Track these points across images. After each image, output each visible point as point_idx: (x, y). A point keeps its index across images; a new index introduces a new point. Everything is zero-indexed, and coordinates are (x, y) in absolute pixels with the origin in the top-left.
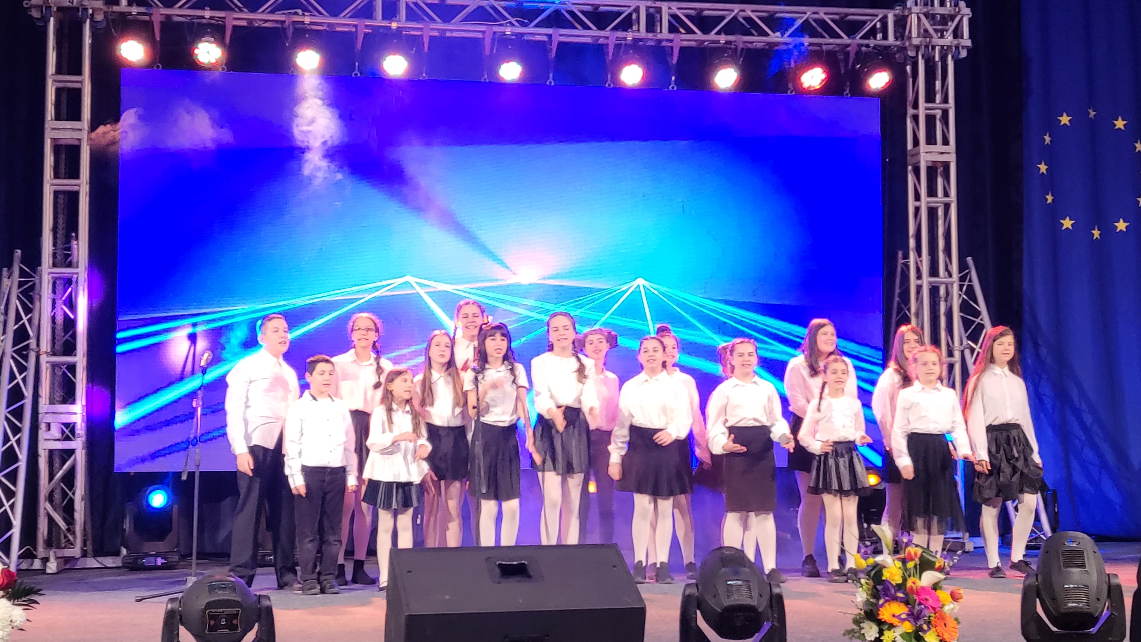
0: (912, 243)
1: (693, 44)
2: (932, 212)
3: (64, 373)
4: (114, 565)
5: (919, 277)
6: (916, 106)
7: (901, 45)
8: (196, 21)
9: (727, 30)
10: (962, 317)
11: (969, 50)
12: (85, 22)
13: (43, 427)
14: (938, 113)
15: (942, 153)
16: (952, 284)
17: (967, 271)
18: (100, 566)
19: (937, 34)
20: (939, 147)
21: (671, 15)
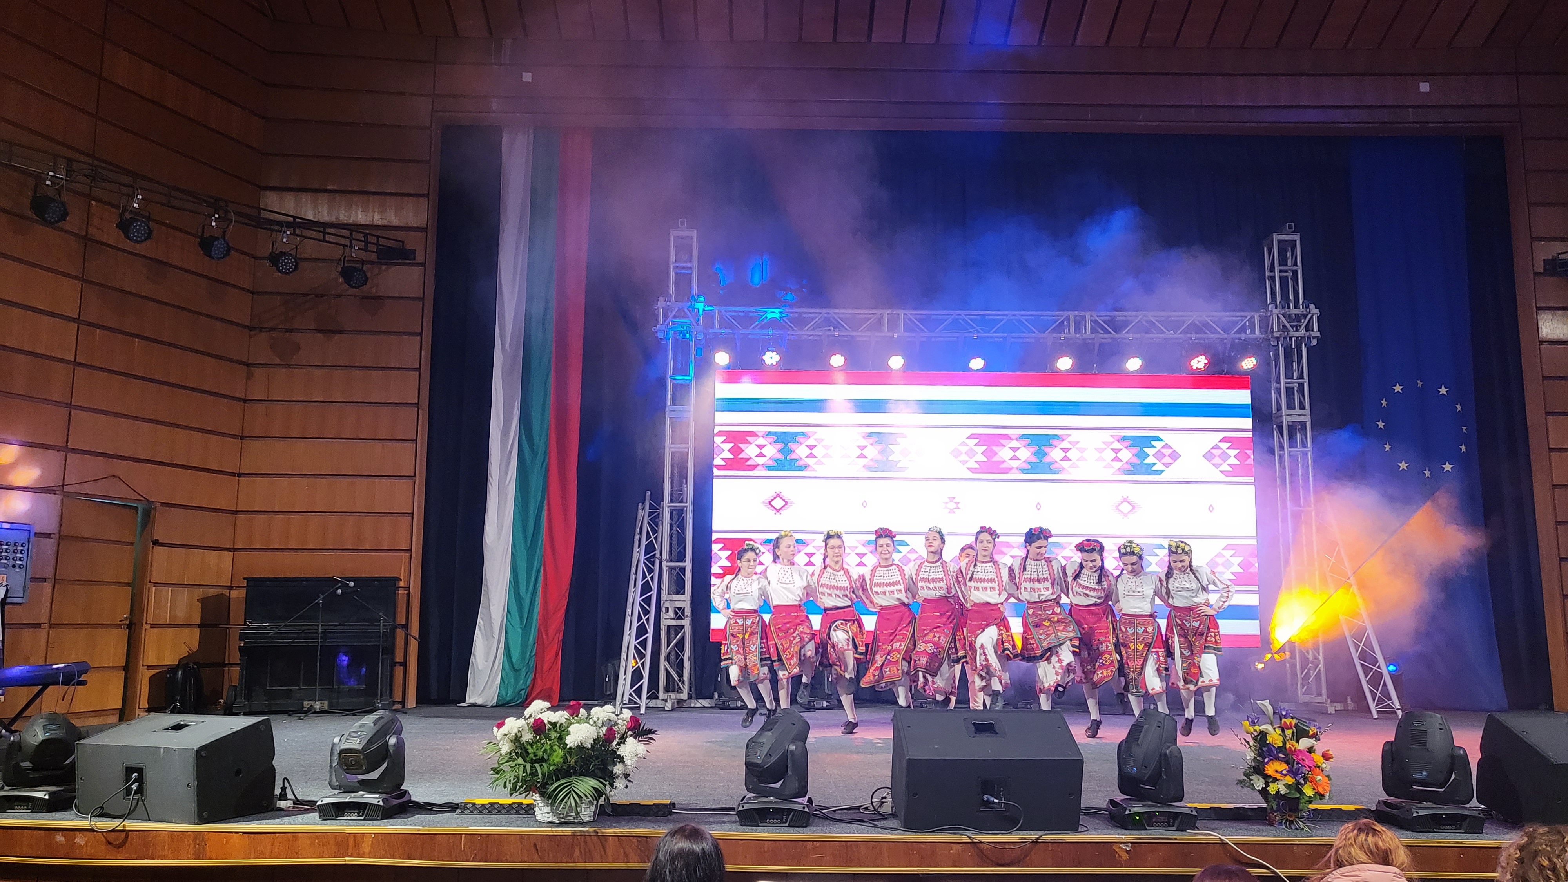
0: (1278, 481)
1: (1109, 341)
3: (677, 573)
4: (710, 706)
5: (1284, 506)
6: (1278, 382)
7: (1266, 338)
8: (764, 338)
9: (1133, 331)
11: (1319, 340)
12: (692, 341)
13: (664, 610)
14: (1296, 386)
15: (1299, 416)
16: (1310, 512)
18: (700, 706)
19: (1293, 329)
20: (1297, 411)
21: (1093, 321)
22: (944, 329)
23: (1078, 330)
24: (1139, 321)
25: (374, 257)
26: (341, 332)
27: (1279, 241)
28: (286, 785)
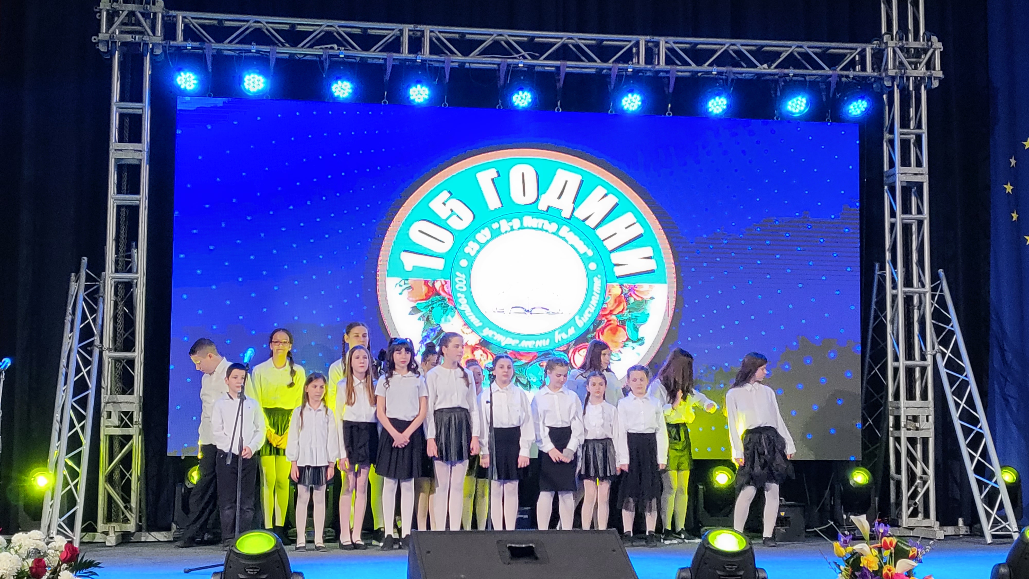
0: (888, 256)
1: (687, 74)
2: (907, 228)
3: (124, 366)
4: (166, 540)
5: (895, 287)
6: (892, 131)
7: (878, 76)
8: (243, 54)
9: (718, 62)
10: (933, 324)
11: (941, 81)
12: (146, 56)
13: (104, 414)
14: (913, 138)
15: (916, 174)
16: (925, 294)
17: (939, 282)
18: (154, 540)
19: (911, 67)
20: (913, 169)
21: (668, 49)
22: (482, 53)
23: (649, 60)
24: (726, 51)
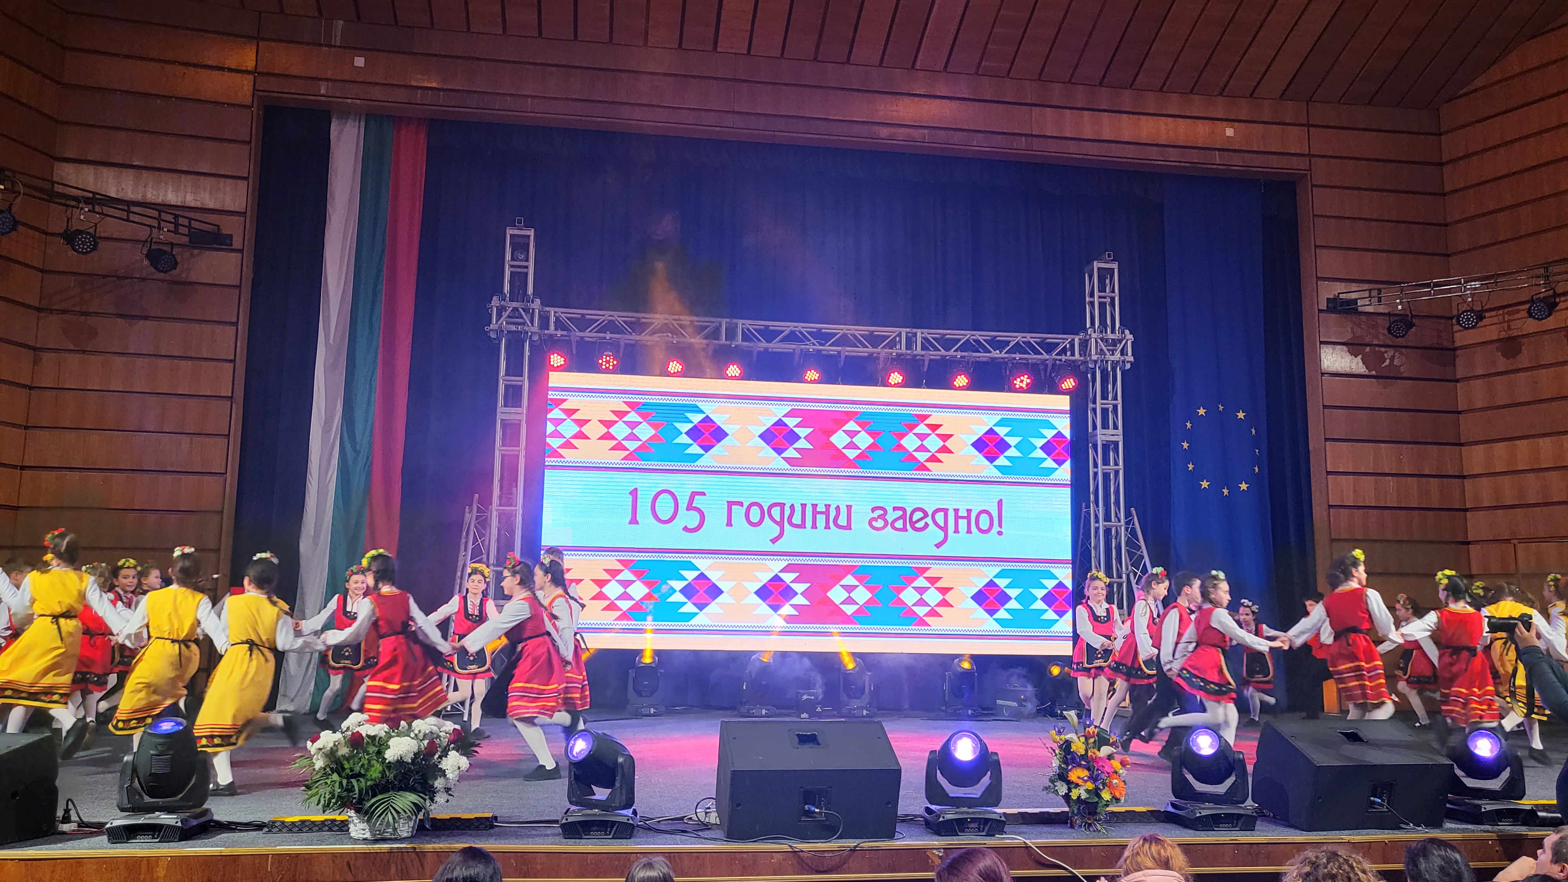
0: (1092, 497)
1: (938, 357)
7: (1084, 360)
8: (599, 341)
10: (1127, 550)
11: (1132, 364)
12: (527, 341)
14: (1111, 407)
15: (1113, 435)
16: (1120, 527)
17: (1131, 518)
19: (1109, 353)
20: (1111, 431)
21: (923, 338)
22: (781, 341)
23: (909, 346)
24: (968, 340)
25: (185, 240)
26: (146, 318)
27: (1099, 269)
28: (71, 806)
